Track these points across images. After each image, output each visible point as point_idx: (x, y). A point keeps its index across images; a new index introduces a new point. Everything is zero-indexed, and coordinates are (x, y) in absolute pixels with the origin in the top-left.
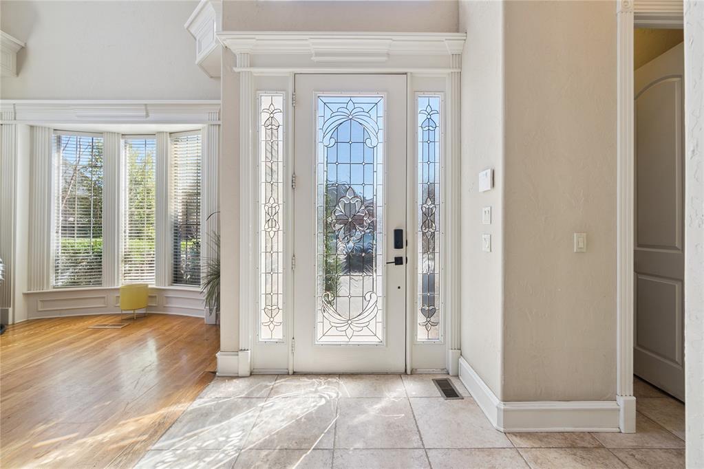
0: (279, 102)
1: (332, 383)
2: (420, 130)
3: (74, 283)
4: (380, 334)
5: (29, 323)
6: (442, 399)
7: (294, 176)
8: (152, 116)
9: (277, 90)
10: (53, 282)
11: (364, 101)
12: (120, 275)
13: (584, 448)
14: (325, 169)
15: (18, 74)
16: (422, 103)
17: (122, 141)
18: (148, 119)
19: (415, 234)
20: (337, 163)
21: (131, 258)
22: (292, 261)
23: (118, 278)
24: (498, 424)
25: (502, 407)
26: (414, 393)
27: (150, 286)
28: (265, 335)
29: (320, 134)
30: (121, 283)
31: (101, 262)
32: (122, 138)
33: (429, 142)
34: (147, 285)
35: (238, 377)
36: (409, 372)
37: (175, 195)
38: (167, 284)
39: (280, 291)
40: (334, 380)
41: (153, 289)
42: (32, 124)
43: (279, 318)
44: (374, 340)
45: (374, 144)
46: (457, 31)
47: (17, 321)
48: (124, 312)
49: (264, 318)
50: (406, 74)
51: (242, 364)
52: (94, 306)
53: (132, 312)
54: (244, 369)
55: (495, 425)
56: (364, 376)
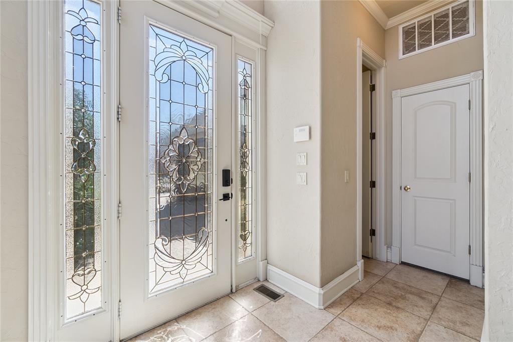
1: (175, 331)
2: (239, 87)
6: (272, 303)
7: (120, 107)
11: (196, 46)
13: (358, 298)
14: (158, 105)
16: (241, 66)
19: (237, 172)
20: (170, 101)
24: (320, 305)
26: (251, 307)
29: (152, 66)
36: (234, 290)
40: (175, 327)
43: (96, 282)
44: (206, 272)
45: (205, 91)
49: (72, 289)
50: (231, 35)
55: (317, 306)
56: (200, 310)
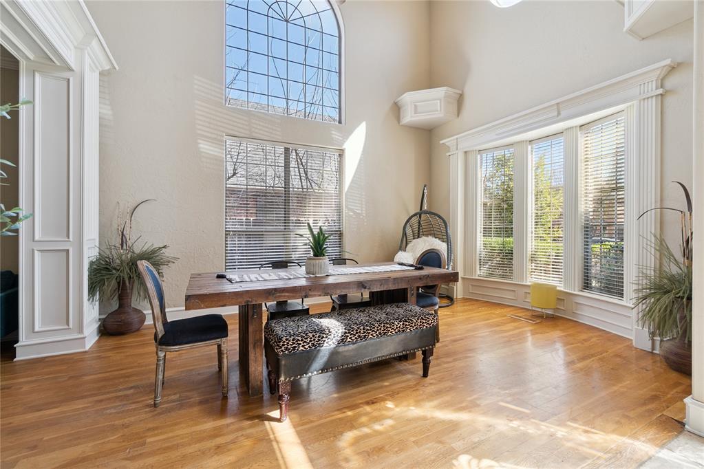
3: (491, 275)
5: (466, 300)
8: (563, 113)
10: (478, 273)
12: (528, 273)
15: (458, 116)
17: (529, 147)
18: (560, 117)
21: (536, 258)
23: (526, 276)
27: (558, 288)
30: (530, 280)
31: (512, 259)
32: (530, 144)
34: (556, 287)
37: (586, 193)
38: (576, 289)
41: (561, 292)
42: (465, 150)
47: (458, 297)
48: (534, 309)
52: (507, 296)
53: (540, 310)
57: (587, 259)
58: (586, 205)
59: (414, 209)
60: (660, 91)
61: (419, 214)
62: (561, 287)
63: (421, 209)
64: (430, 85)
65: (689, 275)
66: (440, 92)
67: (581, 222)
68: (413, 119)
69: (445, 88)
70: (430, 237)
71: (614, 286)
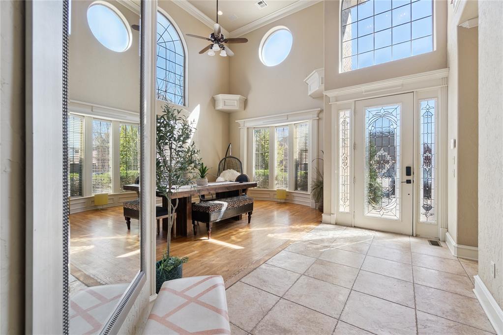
0: (348, 113)
2: (422, 118)
3: (259, 187)
4: (398, 215)
7: (355, 144)
8: (289, 119)
9: (347, 109)
11: (389, 108)
12: (275, 185)
15: (244, 110)
16: (424, 104)
19: (418, 169)
20: (375, 137)
21: (278, 178)
22: (354, 180)
24: (455, 254)
25: (456, 245)
28: (341, 209)
29: (367, 125)
30: (275, 188)
31: (268, 179)
32: (275, 128)
33: (428, 123)
34: (285, 190)
35: (331, 224)
36: (414, 235)
37: (296, 151)
38: (293, 190)
39: (348, 192)
41: (287, 192)
42: (248, 127)
43: (348, 203)
44: (395, 218)
45: (395, 127)
46: (446, 67)
48: (277, 200)
49: (341, 202)
50: (413, 92)
51: (333, 219)
53: (281, 201)
54: (333, 221)
55: (453, 254)
57: (296, 177)
58: (296, 156)
59: (222, 156)
60: (318, 118)
61: (225, 159)
62: (287, 190)
63: (226, 156)
64: (230, 92)
65: (323, 181)
66: (237, 97)
67: (294, 161)
68: (223, 108)
69: (240, 96)
70: (231, 170)
71: (304, 187)
